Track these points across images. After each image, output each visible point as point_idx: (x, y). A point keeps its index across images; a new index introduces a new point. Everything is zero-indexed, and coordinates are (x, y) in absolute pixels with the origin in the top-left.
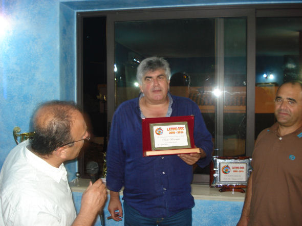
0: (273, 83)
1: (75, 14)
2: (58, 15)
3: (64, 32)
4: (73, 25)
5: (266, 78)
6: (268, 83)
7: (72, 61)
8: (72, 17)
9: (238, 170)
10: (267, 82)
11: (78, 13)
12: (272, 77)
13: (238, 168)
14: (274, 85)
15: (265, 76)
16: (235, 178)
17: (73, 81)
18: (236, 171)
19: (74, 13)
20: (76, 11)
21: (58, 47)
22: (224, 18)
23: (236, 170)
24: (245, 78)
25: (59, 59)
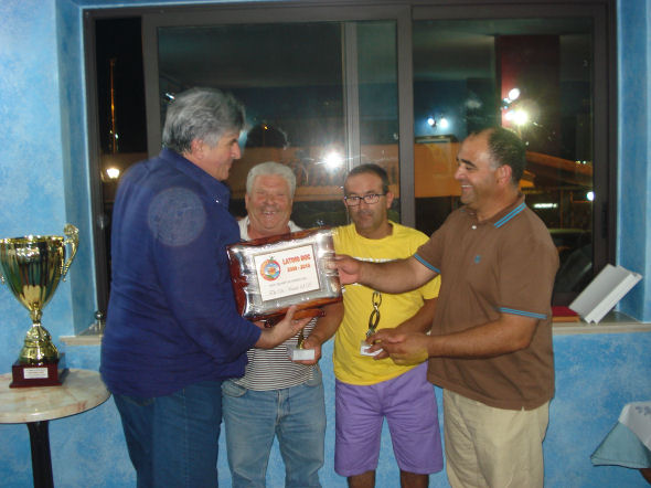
0: (447, 136)
1: (81, 14)
2: (54, 17)
3: (65, 48)
4: (77, 35)
5: (434, 126)
6: (437, 137)
7: (79, 102)
8: (76, 18)
9: (297, 264)
10: (436, 134)
11: (85, 11)
12: (444, 125)
13: (296, 259)
14: (448, 140)
15: (431, 122)
16: (295, 284)
17: (83, 140)
18: (295, 269)
19: (77, 10)
20: (81, 8)
21: (56, 77)
22: (357, 21)
23: (292, 265)
24: (395, 127)
25: (58, 100)
